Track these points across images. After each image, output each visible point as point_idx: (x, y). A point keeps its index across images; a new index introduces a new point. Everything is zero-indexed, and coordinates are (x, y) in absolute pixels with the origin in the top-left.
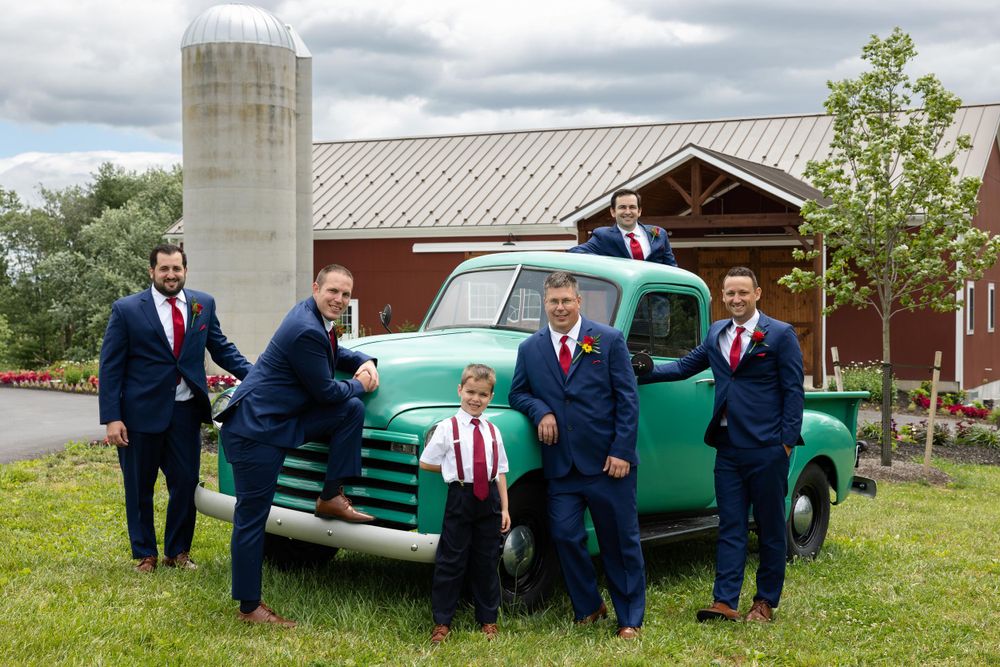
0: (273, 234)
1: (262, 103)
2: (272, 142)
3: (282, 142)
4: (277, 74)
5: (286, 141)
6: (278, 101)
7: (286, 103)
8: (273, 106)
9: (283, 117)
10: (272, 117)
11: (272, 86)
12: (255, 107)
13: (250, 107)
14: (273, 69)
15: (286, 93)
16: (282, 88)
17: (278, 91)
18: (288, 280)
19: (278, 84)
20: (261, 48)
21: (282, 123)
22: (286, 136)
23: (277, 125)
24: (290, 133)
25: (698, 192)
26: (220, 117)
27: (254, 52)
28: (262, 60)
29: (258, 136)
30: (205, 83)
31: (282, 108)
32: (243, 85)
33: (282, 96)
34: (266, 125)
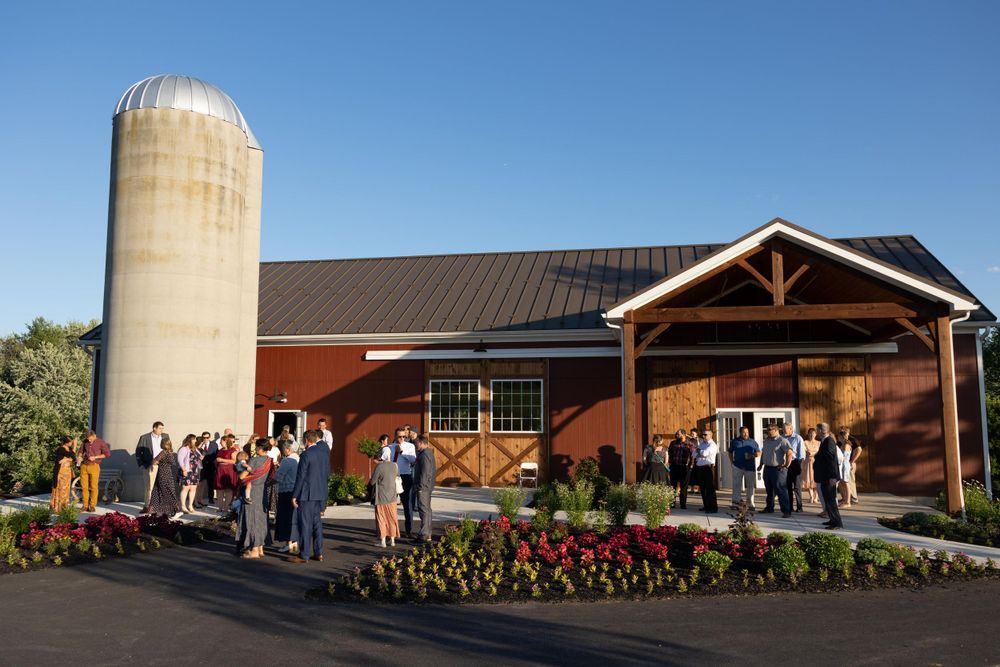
0: (217, 332)
1: (211, 181)
2: (220, 227)
3: (231, 229)
4: (230, 152)
5: (236, 229)
6: (229, 183)
7: (238, 187)
8: (223, 188)
9: (234, 201)
10: (222, 199)
11: (223, 165)
12: (202, 185)
13: (197, 183)
14: (226, 147)
15: (238, 176)
16: (234, 170)
17: (229, 172)
18: (231, 386)
19: (230, 163)
20: (213, 120)
21: (233, 208)
22: (236, 223)
23: (227, 209)
24: (239, 222)
25: (781, 278)
27: (204, 124)
28: (213, 134)
31: (233, 192)
32: (189, 158)
33: (234, 179)
34: (214, 207)
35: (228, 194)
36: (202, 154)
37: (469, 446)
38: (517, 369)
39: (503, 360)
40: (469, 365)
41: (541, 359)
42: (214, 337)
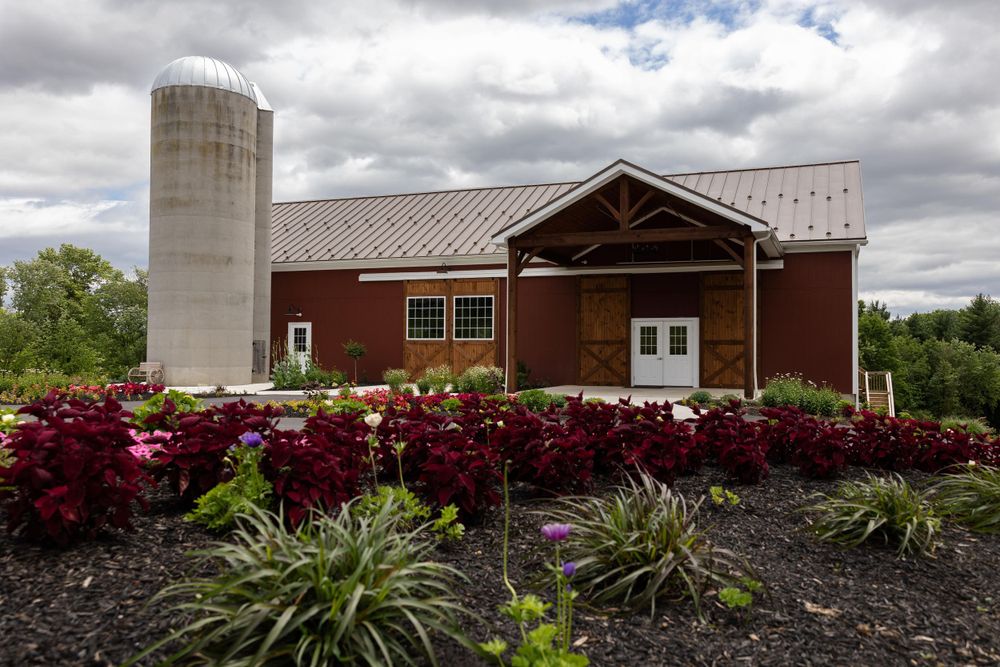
0: (230, 259)
1: (221, 141)
2: (230, 177)
3: (240, 178)
4: (237, 117)
5: (245, 178)
6: (237, 142)
7: (245, 144)
8: (232, 146)
9: (242, 156)
10: (231, 155)
11: (231, 128)
12: (214, 145)
13: (210, 144)
14: (233, 113)
15: (245, 135)
16: (241, 131)
17: (237, 133)
18: (244, 301)
19: (237, 125)
20: (222, 92)
21: (241, 162)
22: (245, 173)
23: (236, 161)
24: (248, 172)
25: (627, 208)
26: (181, 152)
27: (214, 95)
28: (222, 104)
29: (217, 170)
30: (169, 121)
31: (242, 148)
32: (203, 124)
33: (242, 138)
34: (224, 162)
35: (237, 150)
36: (213, 120)
37: (438, 352)
38: (475, 288)
39: (463, 280)
40: (437, 285)
41: (493, 278)
42: (227, 263)
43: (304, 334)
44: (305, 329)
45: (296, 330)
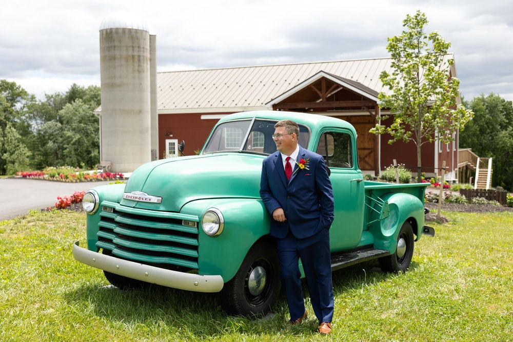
1: (135, 54)
2: (139, 72)
3: (144, 71)
4: (141, 42)
6: (142, 54)
8: (140, 56)
9: (144, 60)
10: (139, 60)
11: (139, 47)
12: (131, 56)
14: (139, 39)
16: (143, 48)
18: (148, 131)
20: (134, 31)
21: (144, 63)
22: (146, 69)
23: (141, 64)
25: (324, 92)
26: (116, 61)
27: (131, 32)
28: (134, 36)
29: (133, 69)
30: (110, 45)
31: (144, 56)
32: (126, 46)
33: (144, 51)
34: (136, 64)
35: (142, 58)
42: (139, 114)
43: (174, 145)
44: (174, 143)
45: (170, 143)
